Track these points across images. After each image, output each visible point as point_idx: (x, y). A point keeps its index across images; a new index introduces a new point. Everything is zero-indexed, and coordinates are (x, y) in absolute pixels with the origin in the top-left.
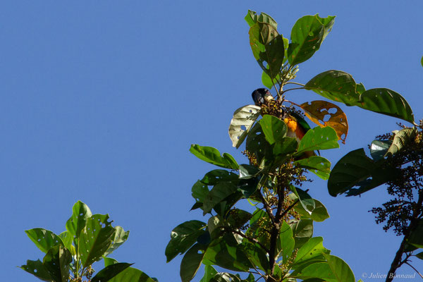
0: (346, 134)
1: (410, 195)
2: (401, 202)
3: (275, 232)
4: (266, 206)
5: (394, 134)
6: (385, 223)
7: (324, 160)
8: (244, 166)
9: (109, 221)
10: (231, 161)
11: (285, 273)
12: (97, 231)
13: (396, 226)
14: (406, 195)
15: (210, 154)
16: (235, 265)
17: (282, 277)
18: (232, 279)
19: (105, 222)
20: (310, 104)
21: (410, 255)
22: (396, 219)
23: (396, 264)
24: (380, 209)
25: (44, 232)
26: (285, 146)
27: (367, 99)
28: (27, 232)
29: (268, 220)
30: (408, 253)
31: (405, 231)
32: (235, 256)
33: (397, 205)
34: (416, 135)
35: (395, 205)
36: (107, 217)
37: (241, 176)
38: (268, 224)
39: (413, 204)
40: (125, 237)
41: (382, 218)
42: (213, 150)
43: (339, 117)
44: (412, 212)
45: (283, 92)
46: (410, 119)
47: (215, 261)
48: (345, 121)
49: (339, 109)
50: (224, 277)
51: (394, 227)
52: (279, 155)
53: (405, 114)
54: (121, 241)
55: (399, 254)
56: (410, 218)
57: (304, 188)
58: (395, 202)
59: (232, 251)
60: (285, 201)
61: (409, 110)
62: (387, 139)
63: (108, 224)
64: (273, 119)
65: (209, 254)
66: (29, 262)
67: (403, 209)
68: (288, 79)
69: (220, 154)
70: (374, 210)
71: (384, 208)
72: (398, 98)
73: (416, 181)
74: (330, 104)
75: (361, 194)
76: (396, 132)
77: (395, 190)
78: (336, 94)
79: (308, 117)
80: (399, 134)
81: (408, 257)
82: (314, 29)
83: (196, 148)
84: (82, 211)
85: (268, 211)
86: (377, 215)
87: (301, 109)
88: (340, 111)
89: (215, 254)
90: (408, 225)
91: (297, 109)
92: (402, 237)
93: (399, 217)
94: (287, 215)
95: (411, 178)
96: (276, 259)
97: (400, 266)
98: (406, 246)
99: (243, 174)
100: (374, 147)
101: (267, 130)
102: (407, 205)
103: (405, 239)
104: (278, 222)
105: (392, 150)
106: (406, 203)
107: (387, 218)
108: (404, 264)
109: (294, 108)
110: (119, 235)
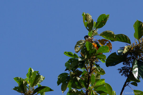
0: (111, 49)
1: (129, 65)
2: (126, 67)
3: (89, 77)
4: (87, 69)
5: (125, 47)
6: (122, 73)
7: (104, 55)
8: (80, 57)
9: (39, 73)
10: (76, 56)
11: (92, 89)
12: (35, 76)
13: (125, 74)
14: (128, 65)
15: (70, 54)
16: (77, 87)
17: (91, 90)
18: (76, 91)
19: (38, 73)
20: (101, 40)
21: (129, 83)
22: (125, 72)
23: (125, 85)
24: (120, 69)
25: (19, 78)
26: (93, 51)
27: (117, 37)
28: (14, 78)
29: (87, 73)
30: (128, 82)
31: (128, 76)
32: (77, 84)
33: (126, 68)
34: (131, 47)
35: (125, 68)
36: (38, 72)
37: (79, 60)
38: (87, 75)
39: (130, 68)
40: (44, 79)
41: (121, 72)
42: (71, 53)
43: (109, 44)
44: (130, 70)
45: (93, 36)
46: (130, 43)
47: (71, 86)
48: (111, 45)
49: (109, 42)
50: (74, 90)
51: (124, 75)
52: (91, 54)
53: (128, 41)
54: (43, 80)
55: (126, 83)
56: (129, 72)
57: (98, 64)
58: (125, 67)
59: (76, 83)
60: (92, 68)
61: (129, 40)
62: (123, 49)
63: (38, 74)
64: (89, 43)
65: (70, 84)
66: (15, 87)
67: (127, 69)
68: (95, 33)
69: (73, 54)
70: (119, 69)
71: (121, 69)
72: (126, 37)
73: (131, 61)
74: (107, 40)
75: (115, 66)
76: (126, 46)
77: (125, 64)
78: (109, 37)
79: (100, 44)
80: (126, 47)
81: (128, 83)
82: (104, 18)
83: (66, 52)
84: (31, 70)
85: (87, 71)
86: (119, 71)
87: (98, 41)
88: (110, 43)
89: (71, 84)
90: (129, 74)
91: (97, 41)
92: (127, 77)
93: (126, 72)
94: (93, 72)
95: (130, 60)
96: (89, 85)
97: (126, 86)
98: (128, 80)
99: (80, 60)
100: (119, 52)
101: (87, 46)
102: (128, 68)
103: (127, 78)
104: (90, 74)
105: (124, 52)
106: (128, 67)
107: (122, 72)
108: (127, 86)
109: (96, 41)
110: (42, 78)
